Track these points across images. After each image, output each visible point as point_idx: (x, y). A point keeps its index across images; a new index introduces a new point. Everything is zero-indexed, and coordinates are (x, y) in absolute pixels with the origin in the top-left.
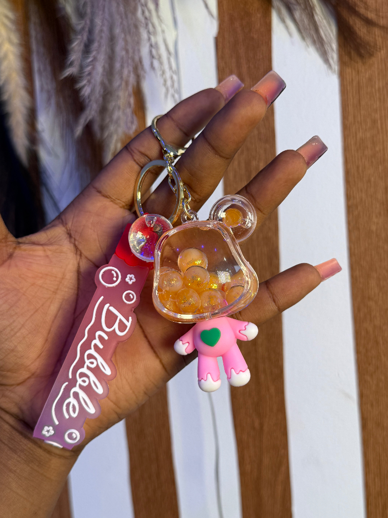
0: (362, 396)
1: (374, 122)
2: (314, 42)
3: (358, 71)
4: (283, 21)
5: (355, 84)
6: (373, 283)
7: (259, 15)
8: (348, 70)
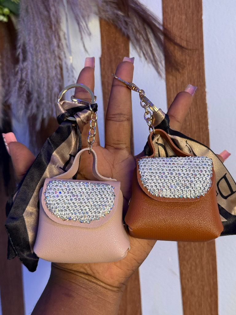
3: (176, 78)
4: (135, 48)
5: (174, 85)
7: (123, 45)
8: (171, 77)
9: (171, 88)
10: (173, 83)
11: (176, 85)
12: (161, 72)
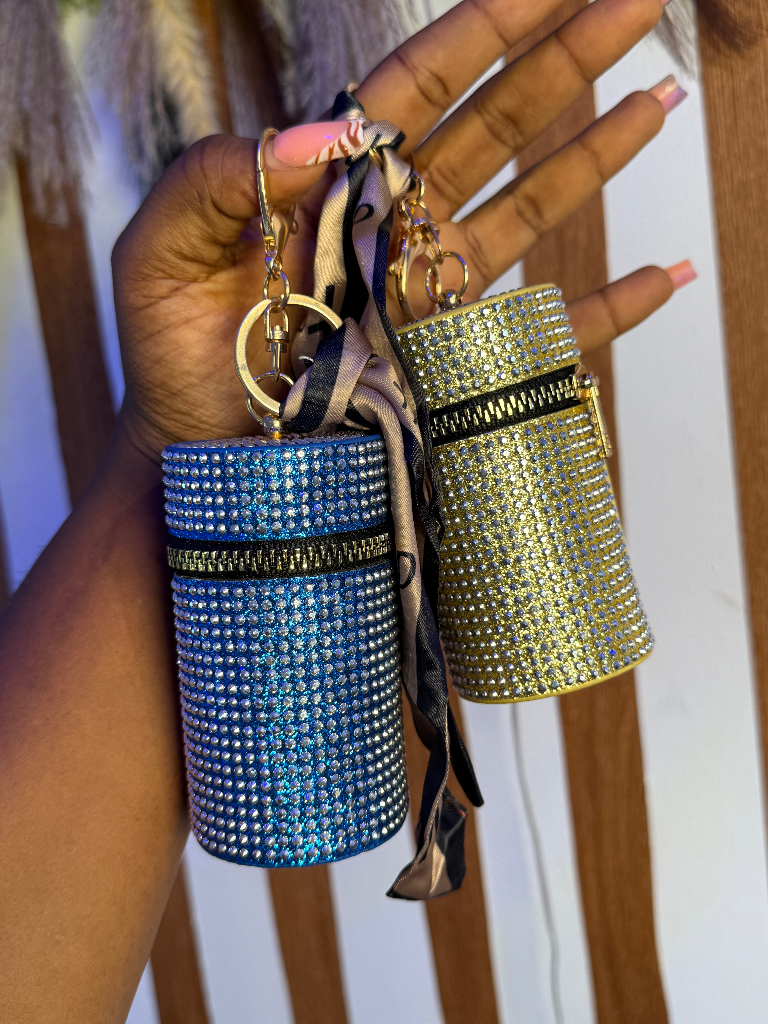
3: (732, 72)
5: (727, 93)
8: (715, 71)
9: (717, 101)
10: (723, 87)
11: (734, 91)
12: (685, 58)
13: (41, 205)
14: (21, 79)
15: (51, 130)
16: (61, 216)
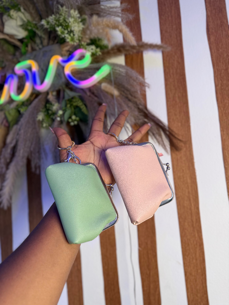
0: (184, 263)
1: (183, 170)
2: (162, 146)
3: (177, 155)
4: (152, 139)
6: (186, 224)
8: (174, 154)
10: (175, 157)
13: (33, 170)
14: (32, 144)
15: (37, 154)
16: (38, 172)
